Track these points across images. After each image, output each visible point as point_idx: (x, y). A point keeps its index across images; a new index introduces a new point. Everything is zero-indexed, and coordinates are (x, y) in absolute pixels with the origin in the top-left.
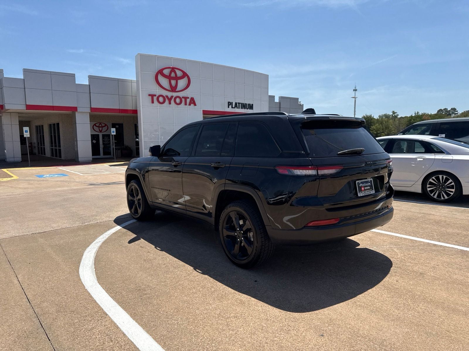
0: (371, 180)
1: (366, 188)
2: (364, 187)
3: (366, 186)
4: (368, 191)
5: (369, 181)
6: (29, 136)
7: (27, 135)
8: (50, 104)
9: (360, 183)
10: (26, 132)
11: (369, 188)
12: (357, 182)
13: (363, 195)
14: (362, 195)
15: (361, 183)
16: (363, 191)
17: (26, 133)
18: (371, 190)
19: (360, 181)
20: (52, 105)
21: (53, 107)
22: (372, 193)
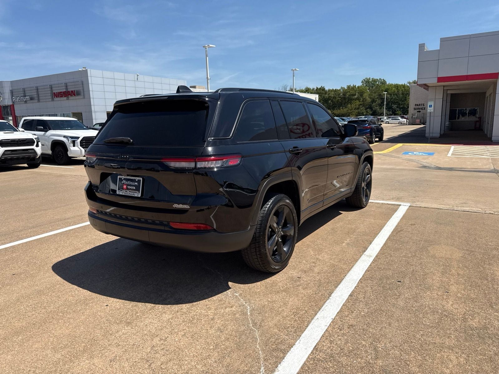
0: (140, 180)
1: (129, 187)
2: (127, 185)
3: (131, 185)
4: (133, 191)
5: (137, 180)
6: (432, 111)
7: (430, 110)
8: (465, 74)
9: (123, 179)
10: (431, 106)
11: (134, 188)
12: (119, 177)
13: (123, 194)
14: (121, 194)
15: (125, 179)
16: (125, 190)
17: (430, 108)
18: (137, 192)
19: (123, 177)
20: (466, 74)
21: (467, 76)
22: (136, 196)
